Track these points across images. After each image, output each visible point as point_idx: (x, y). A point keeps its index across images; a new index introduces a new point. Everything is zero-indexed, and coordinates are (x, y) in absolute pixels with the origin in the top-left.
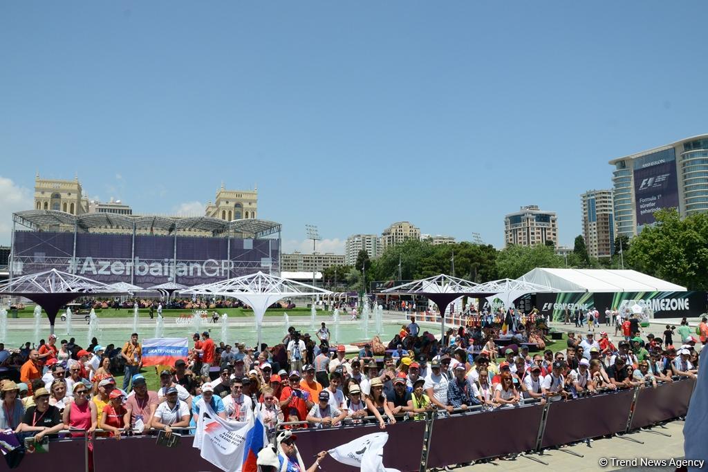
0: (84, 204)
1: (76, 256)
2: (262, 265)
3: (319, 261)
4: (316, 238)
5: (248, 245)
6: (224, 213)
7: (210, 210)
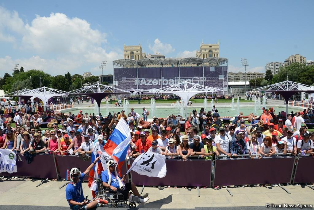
0: (143, 55)
1: (138, 78)
2: (219, 79)
3: (251, 76)
4: (246, 64)
5: (212, 69)
6: (204, 55)
7: (198, 54)
